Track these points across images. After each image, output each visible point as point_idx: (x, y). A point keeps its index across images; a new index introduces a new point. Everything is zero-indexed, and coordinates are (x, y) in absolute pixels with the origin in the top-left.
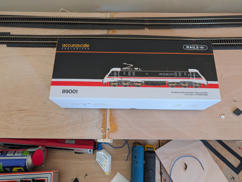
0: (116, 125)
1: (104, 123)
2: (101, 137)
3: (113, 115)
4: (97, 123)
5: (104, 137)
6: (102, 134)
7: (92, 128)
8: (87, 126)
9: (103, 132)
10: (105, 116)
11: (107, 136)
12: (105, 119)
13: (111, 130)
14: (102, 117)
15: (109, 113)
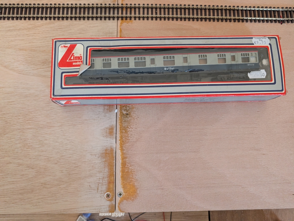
0: (134, 186)
1: (112, 182)
2: (106, 209)
3: (128, 165)
4: (98, 181)
5: (113, 209)
6: (108, 203)
7: (88, 192)
8: (79, 189)
9: (110, 200)
10: (113, 168)
11: (118, 206)
12: (113, 174)
13: (126, 195)
14: (107, 170)
15: (121, 161)
